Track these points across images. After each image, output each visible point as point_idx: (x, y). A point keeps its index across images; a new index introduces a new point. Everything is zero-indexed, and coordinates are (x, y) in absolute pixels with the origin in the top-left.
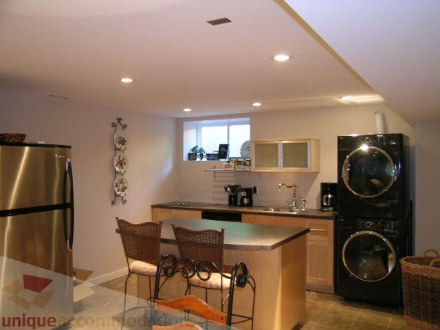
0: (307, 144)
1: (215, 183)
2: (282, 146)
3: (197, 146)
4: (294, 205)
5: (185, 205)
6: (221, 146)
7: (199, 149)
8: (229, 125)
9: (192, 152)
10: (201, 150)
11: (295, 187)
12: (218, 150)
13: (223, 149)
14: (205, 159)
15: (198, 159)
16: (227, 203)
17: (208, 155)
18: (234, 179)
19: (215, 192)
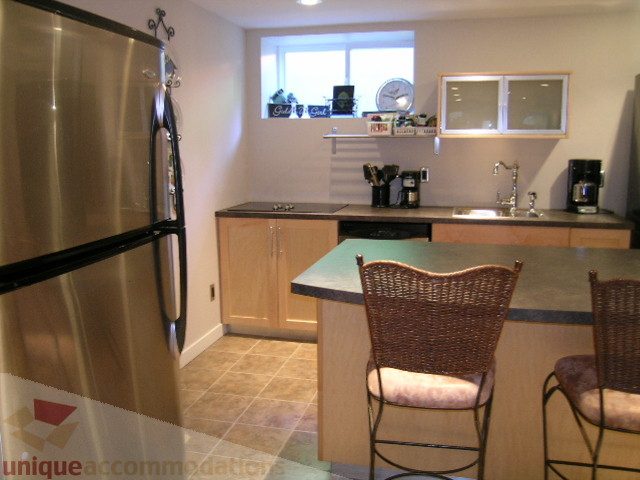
0: (561, 82)
1: (336, 164)
2: (507, 85)
3: (281, 91)
4: (513, 203)
5: (289, 209)
6: (338, 90)
7: (285, 95)
8: (349, 47)
9: (272, 102)
10: (291, 97)
11: (517, 168)
12: (331, 97)
13: (343, 96)
14: (306, 116)
15: (294, 116)
16: (369, 202)
17: (310, 108)
18: (377, 154)
19: (334, 182)
